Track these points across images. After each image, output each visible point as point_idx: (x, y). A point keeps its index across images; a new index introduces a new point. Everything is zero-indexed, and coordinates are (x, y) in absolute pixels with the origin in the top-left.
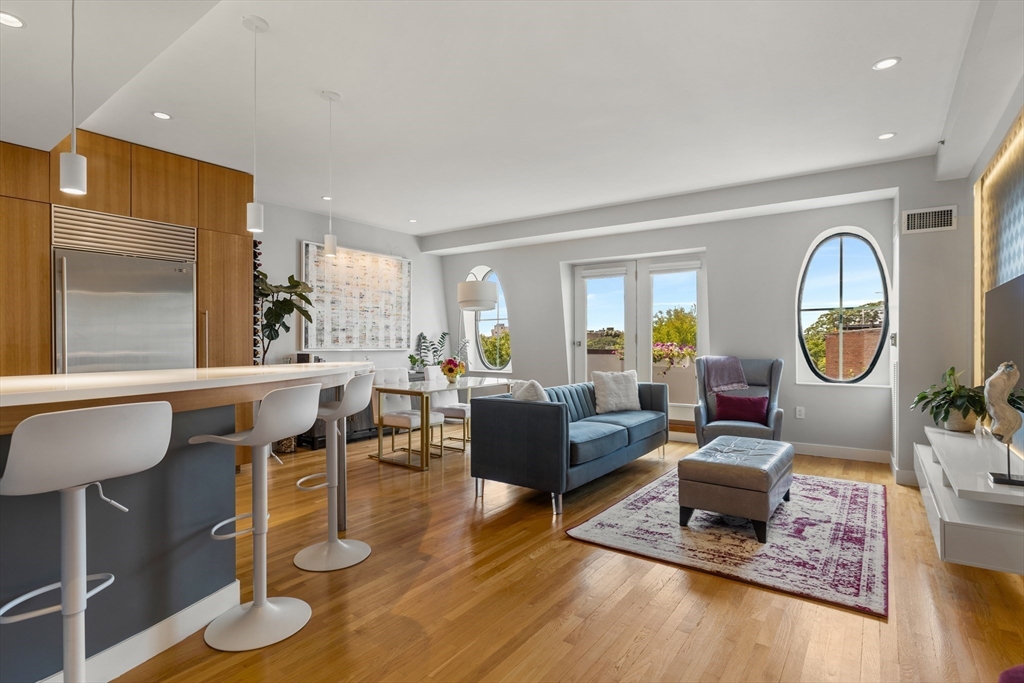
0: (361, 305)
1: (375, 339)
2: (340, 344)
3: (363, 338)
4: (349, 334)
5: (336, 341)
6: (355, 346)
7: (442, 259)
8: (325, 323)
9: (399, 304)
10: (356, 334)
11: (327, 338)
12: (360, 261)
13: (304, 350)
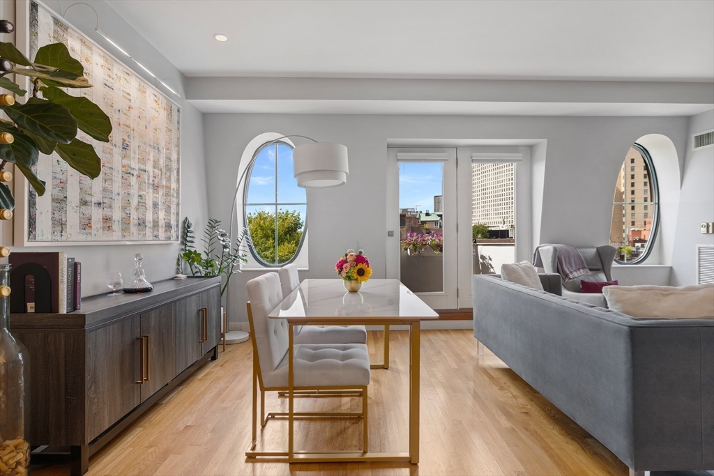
0: (125, 162)
1: (141, 224)
2: (94, 232)
3: (126, 222)
4: (107, 212)
5: (86, 225)
6: (116, 235)
7: (206, 118)
8: (69, 187)
9: (169, 169)
10: (117, 215)
11: (73, 217)
12: (123, 81)
13: (26, 244)
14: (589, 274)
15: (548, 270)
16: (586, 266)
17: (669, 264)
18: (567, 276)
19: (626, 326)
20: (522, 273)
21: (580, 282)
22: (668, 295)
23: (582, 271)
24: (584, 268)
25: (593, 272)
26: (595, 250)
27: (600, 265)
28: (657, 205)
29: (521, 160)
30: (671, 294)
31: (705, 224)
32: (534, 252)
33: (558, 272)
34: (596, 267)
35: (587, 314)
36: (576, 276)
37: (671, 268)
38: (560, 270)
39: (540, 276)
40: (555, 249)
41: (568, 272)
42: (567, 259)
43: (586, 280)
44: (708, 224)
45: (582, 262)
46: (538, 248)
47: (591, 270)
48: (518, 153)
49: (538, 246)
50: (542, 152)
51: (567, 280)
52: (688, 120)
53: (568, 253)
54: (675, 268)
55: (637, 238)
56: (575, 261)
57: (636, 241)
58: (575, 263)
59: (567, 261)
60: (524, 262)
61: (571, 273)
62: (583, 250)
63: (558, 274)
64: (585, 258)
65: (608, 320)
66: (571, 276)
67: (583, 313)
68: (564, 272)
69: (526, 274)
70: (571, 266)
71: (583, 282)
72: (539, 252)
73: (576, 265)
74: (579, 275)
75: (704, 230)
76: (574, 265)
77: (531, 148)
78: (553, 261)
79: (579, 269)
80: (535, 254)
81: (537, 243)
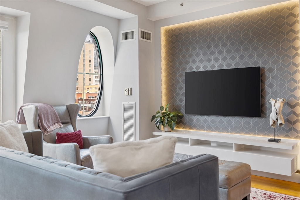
14: (61, 126)
15: (31, 128)
16: (60, 120)
17: (108, 116)
18: (45, 130)
19: (121, 192)
20: (7, 133)
21: (56, 134)
22: (140, 149)
23: (56, 124)
24: (58, 122)
25: (64, 125)
26: (65, 107)
27: (69, 119)
28: (101, 76)
29: (7, 28)
30: (142, 148)
31: (127, 89)
32: (18, 111)
33: (39, 127)
34: (66, 121)
35: (78, 181)
36: (53, 129)
37: (109, 118)
38: (40, 126)
39: (24, 134)
40: (37, 108)
41: (46, 127)
42: (46, 115)
43: (60, 132)
44: (128, 89)
45: (57, 117)
46: (21, 107)
47: (63, 123)
48: (4, 20)
49: (22, 105)
50: (26, 24)
51: (46, 134)
52: (119, 21)
53: (47, 110)
54: (111, 118)
55: (80, 98)
56: (51, 117)
57: (79, 100)
58: (51, 119)
59: (46, 118)
60: (9, 121)
61: (49, 127)
62: (57, 108)
63: (39, 130)
64: (59, 114)
65: (101, 187)
66: (49, 130)
67: (74, 179)
68: (43, 126)
69: (11, 134)
70: (49, 121)
71: (58, 134)
72: (22, 111)
73: (52, 120)
74: (55, 128)
75: (126, 93)
76: (50, 120)
77: (16, 19)
78: (35, 118)
79: (55, 124)
80: (19, 113)
81: (20, 103)
